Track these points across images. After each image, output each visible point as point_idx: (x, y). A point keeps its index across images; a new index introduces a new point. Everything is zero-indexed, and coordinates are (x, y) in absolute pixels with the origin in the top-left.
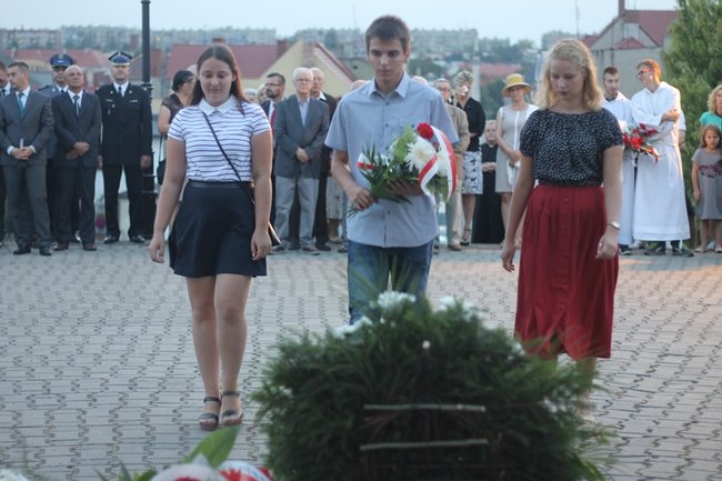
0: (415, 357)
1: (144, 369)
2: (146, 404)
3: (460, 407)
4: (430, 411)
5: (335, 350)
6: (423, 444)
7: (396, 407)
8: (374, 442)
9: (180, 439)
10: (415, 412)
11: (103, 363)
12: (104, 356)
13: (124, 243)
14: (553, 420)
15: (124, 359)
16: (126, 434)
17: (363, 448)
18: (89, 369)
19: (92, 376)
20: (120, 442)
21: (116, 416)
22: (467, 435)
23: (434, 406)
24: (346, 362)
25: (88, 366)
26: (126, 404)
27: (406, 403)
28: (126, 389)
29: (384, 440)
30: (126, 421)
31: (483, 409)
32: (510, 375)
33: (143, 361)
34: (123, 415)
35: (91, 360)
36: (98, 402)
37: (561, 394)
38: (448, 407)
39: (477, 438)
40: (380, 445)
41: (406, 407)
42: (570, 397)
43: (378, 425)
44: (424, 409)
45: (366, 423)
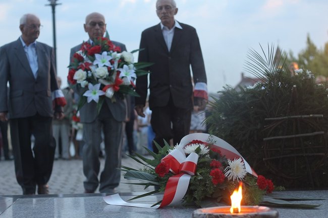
3: (311, 115)
4: (296, 119)
6: (294, 136)
7: (280, 118)
8: (269, 137)
17: (264, 139)
23: (300, 116)
27: (284, 116)
29: (274, 136)
31: (322, 115)
38: (306, 116)
39: (318, 131)
40: (272, 138)
41: (285, 118)
43: (270, 128)
44: (294, 118)
45: (265, 128)
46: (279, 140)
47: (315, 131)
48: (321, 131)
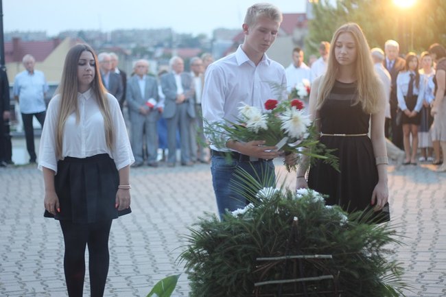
0: (288, 227)
1: (43, 244)
3: (317, 256)
4: (297, 260)
6: (294, 280)
7: (276, 258)
8: (262, 281)
10: (288, 260)
11: (16, 242)
12: (15, 238)
14: (369, 262)
15: (28, 239)
16: (51, 286)
17: (256, 284)
18: (8, 247)
19: (13, 250)
20: (49, 291)
21: (39, 275)
22: (319, 274)
23: (302, 256)
25: (7, 244)
26: (42, 267)
27: (281, 256)
28: (38, 258)
29: (269, 280)
30: (47, 278)
31: (331, 256)
32: (346, 234)
33: (41, 240)
34: (44, 274)
35: (7, 241)
36: (24, 267)
37: (374, 245)
38: (309, 256)
39: (325, 275)
40: (266, 283)
41: (282, 258)
42: (379, 247)
43: (264, 269)
44: (294, 259)
45: (257, 269)
46: (276, 284)
47: (321, 275)
48: (329, 274)
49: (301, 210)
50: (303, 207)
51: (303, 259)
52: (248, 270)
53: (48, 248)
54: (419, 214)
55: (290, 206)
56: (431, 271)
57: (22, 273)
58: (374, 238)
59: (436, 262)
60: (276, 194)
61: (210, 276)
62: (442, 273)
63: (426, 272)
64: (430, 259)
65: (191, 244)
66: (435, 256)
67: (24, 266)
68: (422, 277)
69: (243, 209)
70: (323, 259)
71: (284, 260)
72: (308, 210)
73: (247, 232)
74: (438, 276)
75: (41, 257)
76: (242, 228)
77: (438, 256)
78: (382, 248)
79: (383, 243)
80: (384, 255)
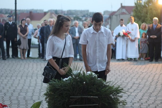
0: (82, 86)
1: (16, 87)
2: (17, 95)
3: (92, 97)
4: (85, 98)
5: (64, 84)
6: (83, 105)
7: (77, 97)
8: (72, 105)
9: (26, 103)
10: (82, 98)
11: (7, 86)
12: (7, 84)
13: (11, 58)
14: (113, 100)
15: (12, 85)
17: (70, 106)
18: (4, 87)
19: (5, 89)
20: (12, 104)
21: (11, 98)
22: (94, 103)
23: (86, 97)
24: (66, 87)
25: (4, 86)
26: (13, 95)
27: (79, 96)
28: (13, 92)
29: (75, 105)
30: (13, 99)
31: (97, 97)
32: (103, 89)
33: (16, 85)
34: (12, 98)
35: (4, 85)
38: (89, 97)
39: (96, 104)
40: (73, 106)
41: (79, 97)
42: (117, 94)
43: (73, 101)
44: (84, 97)
45: (71, 100)
46: (77, 106)
47: (94, 104)
48: (97, 104)
49: (87, 79)
50: (88, 79)
51: (87, 98)
52: (67, 101)
53: (18, 88)
54: (157, 82)
55: (83, 78)
56: (153, 104)
57: (5, 97)
58: (115, 91)
59: (156, 100)
60: (78, 73)
61: (53, 102)
62: (157, 105)
63: (151, 104)
64: (155, 99)
65: (48, 90)
66: (157, 98)
67: (7, 94)
68: (149, 106)
69: (67, 78)
70: (95, 98)
71: (80, 97)
72: (90, 80)
73: (67, 87)
74: (155, 106)
75: (14, 92)
76: (65, 85)
77: (158, 98)
78: (118, 95)
79: (118, 93)
80: (119, 98)
